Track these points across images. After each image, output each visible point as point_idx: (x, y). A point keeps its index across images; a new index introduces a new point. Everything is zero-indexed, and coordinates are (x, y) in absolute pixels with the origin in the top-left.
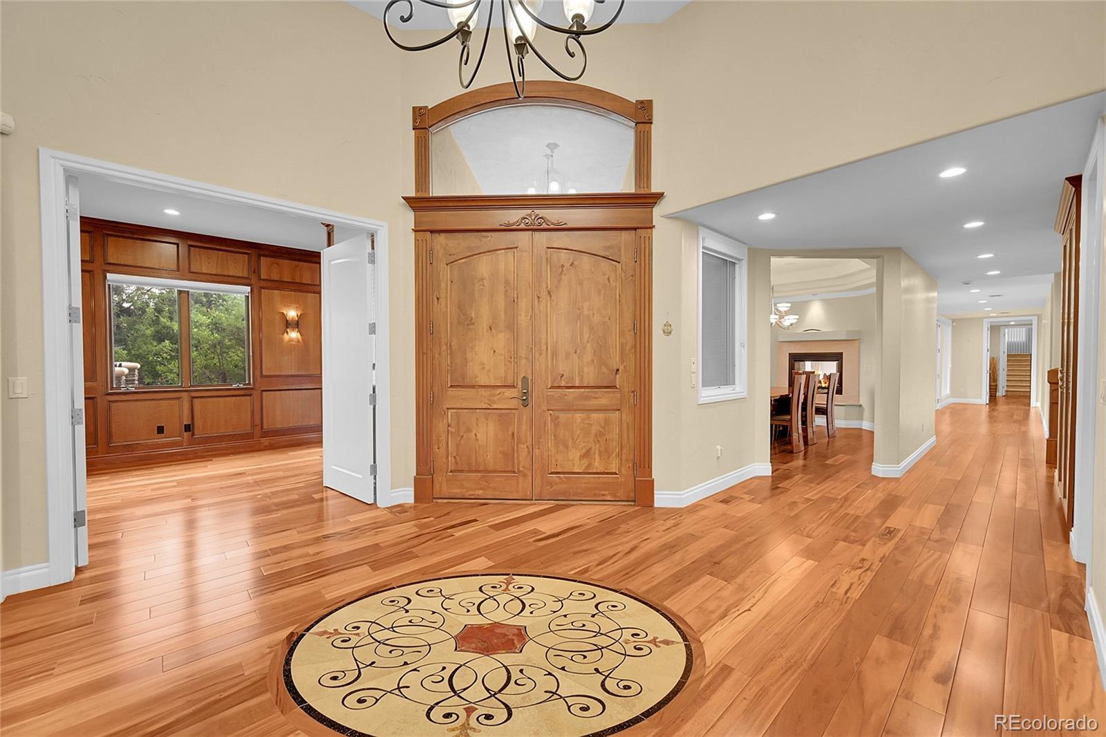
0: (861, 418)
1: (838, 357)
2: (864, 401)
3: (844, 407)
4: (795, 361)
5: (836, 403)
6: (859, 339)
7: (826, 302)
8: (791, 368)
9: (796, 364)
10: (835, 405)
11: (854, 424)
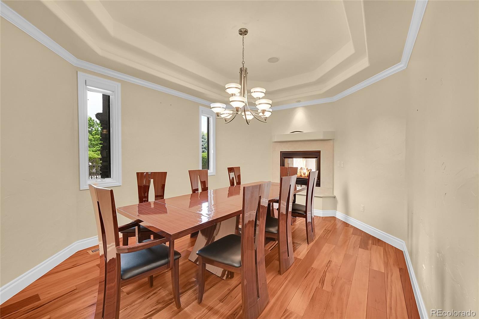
0: (335, 208)
1: (316, 155)
2: (337, 193)
3: (321, 198)
4: (285, 158)
5: (316, 195)
6: (334, 139)
7: (308, 108)
8: (282, 164)
9: (286, 160)
10: (315, 197)
11: (329, 213)
